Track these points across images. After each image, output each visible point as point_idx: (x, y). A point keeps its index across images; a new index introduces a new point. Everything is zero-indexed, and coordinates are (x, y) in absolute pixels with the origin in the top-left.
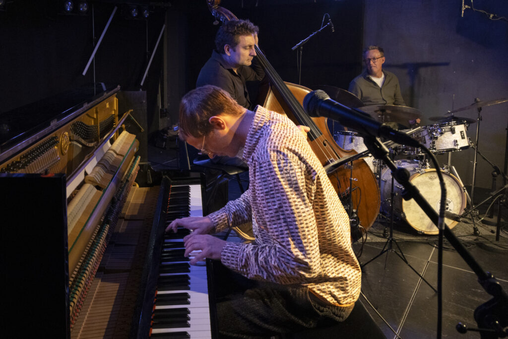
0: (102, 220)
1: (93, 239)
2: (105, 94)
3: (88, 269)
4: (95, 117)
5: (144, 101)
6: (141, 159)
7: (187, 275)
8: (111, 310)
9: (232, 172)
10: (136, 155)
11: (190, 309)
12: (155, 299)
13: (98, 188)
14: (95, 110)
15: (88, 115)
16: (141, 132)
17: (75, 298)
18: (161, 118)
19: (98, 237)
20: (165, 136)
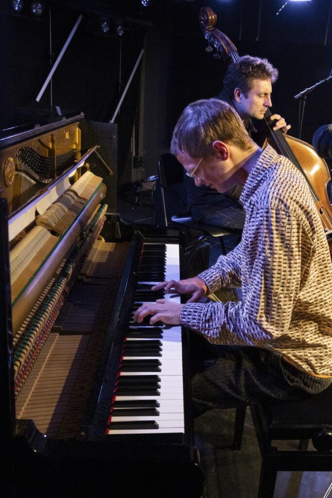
0: (58, 273)
1: (45, 292)
2: (64, 119)
3: (39, 325)
4: (51, 147)
5: (115, 137)
6: (108, 208)
8: (67, 374)
9: (216, 233)
10: (102, 203)
11: (160, 377)
12: (121, 365)
13: (53, 232)
14: (50, 137)
15: (39, 141)
16: (109, 174)
17: (22, 357)
18: (134, 167)
19: (52, 291)
20: (138, 189)
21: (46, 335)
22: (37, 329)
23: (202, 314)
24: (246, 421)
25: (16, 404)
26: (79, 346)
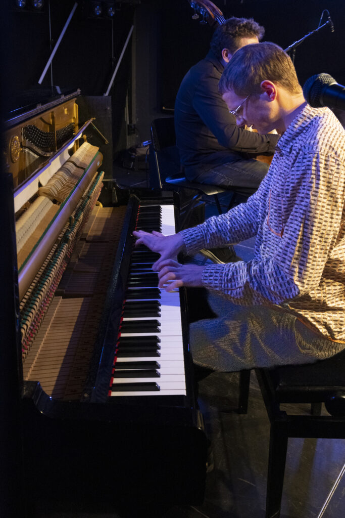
0: (60, 239)
1: (49, 258)
2: (63, 97)
3: (43, 290)
4: (51, 123)
5: (109, 108)
6: (105, 175)
7: (157, 301)
8: (70, 337)
10: (99, 170)
11: (160, 338)
12: (121, 326)
13: (55, 201)
14: (50, 114)
15: (41, 119)
16: (105, 143)
18: (128, 135)
19: (55, 257)
20: (133, 155)
21: (50, 299)
22: (42, 293)
23: (224, 274)
24: (252, 383)
25: (24, 366)
26: (81, 308)
